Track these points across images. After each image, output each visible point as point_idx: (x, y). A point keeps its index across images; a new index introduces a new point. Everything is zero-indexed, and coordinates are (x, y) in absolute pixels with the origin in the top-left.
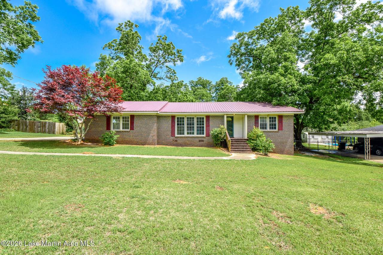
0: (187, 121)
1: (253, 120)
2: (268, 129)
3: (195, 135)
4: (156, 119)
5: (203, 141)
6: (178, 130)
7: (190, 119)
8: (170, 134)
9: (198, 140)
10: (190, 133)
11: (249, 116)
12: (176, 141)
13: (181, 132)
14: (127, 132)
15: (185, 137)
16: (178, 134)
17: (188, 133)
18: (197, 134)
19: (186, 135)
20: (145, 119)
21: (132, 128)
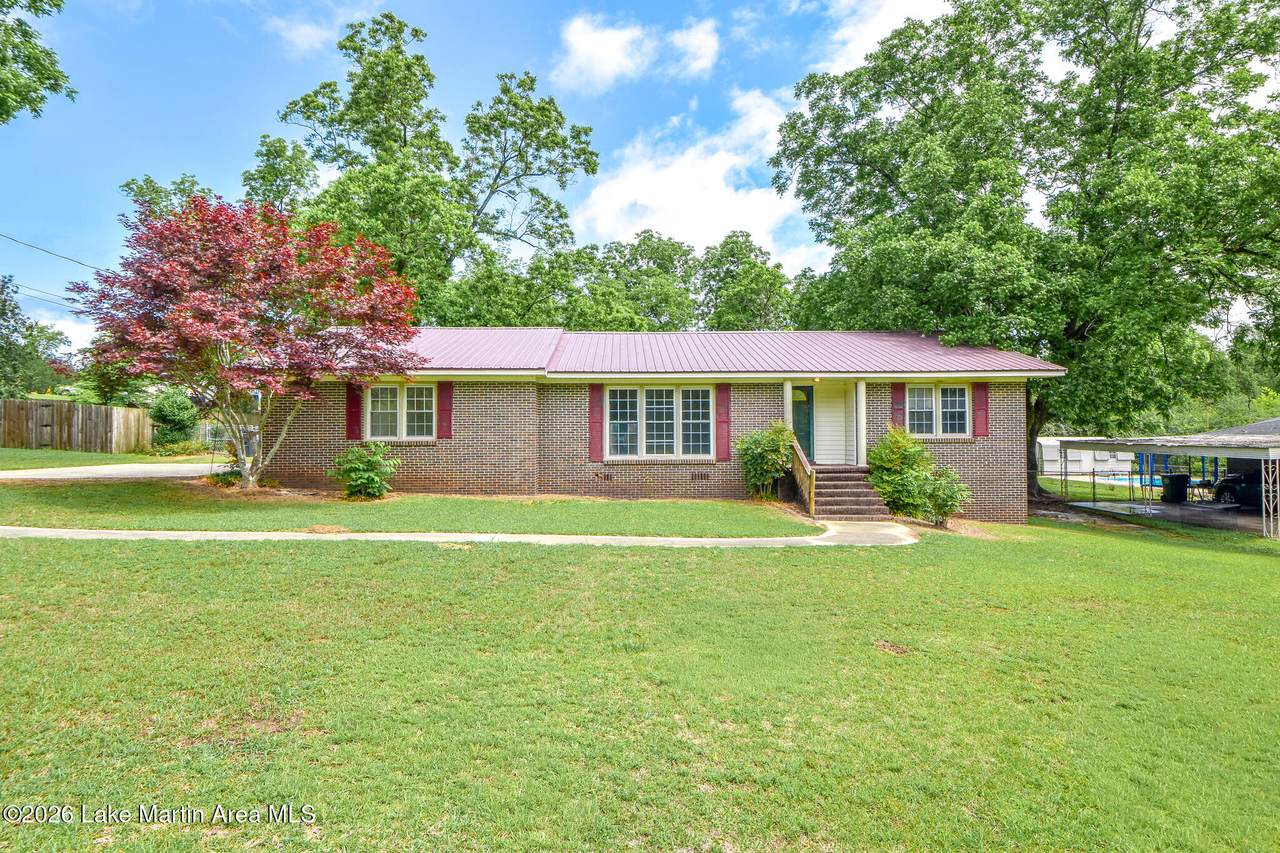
0: (648, 403)
1: (887, 399)
2: (938, 433)
3: (678, 455)
4: (533, 397)
5: (705, 477)
6: (614, 438)
7: (659, 396)
8: (585, 452)
9: (686, 473)
10: (660, 449)
11: (872, 387)
12: (607, 477)
13: (625, 444)
14: (427, 445)
15: (638, 463)
16: (615, 450)
17: (650, 449)
18: (686, 450)
19: (643, 455)
20: (495, 397)
21: (445, 432)
